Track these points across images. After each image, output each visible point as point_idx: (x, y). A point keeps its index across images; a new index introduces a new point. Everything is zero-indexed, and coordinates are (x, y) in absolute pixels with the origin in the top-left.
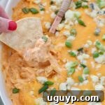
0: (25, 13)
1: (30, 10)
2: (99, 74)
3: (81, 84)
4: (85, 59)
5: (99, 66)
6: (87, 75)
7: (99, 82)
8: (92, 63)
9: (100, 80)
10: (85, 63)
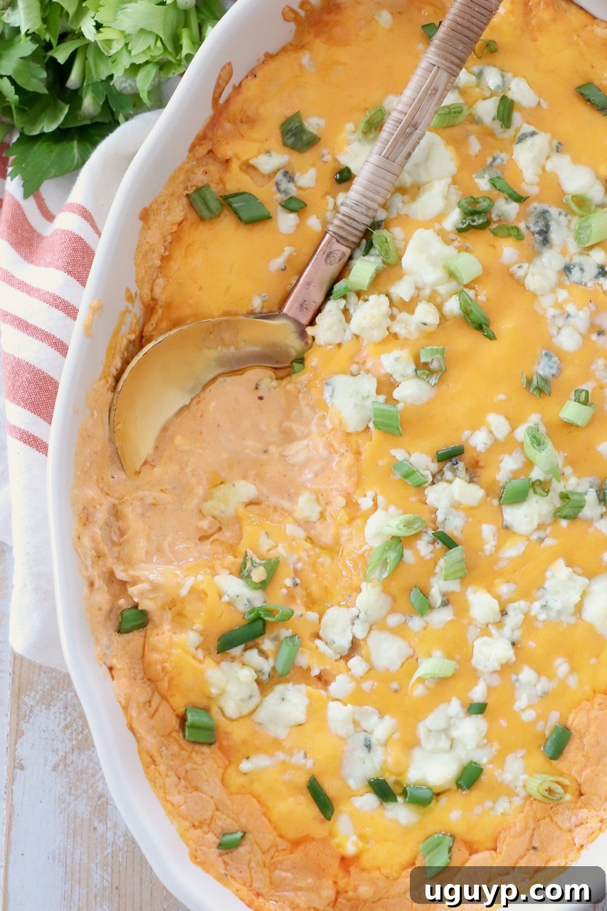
0: (202, 219)
1: (228, 202)
2: (505, 589)
3: (416, 623)
4: (456, 506)
5: (513, 550)
6: (454, 586)
7: (499, 625)
8: (487, 530)
9: (504, 613)
10: (454, 526)
